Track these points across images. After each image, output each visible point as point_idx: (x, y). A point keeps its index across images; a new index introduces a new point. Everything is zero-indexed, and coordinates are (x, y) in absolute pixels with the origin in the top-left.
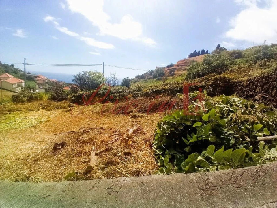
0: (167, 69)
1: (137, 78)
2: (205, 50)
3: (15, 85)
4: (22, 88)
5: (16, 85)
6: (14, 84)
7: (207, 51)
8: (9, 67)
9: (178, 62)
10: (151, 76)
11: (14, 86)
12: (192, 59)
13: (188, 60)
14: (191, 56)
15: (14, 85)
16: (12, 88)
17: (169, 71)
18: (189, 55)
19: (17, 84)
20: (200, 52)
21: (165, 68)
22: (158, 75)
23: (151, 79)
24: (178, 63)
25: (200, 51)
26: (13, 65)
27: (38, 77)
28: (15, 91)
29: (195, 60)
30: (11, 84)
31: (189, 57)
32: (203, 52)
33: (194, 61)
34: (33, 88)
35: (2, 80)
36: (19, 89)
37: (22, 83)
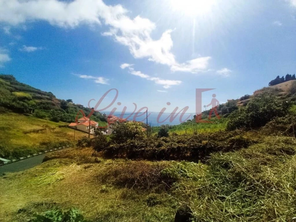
0: (240, 102)
1: (204, 114)
2: (291, 75)
4: (95, 130)
7: (294, 76)
9: (255, 92)
10: (221, 111)
12: (274, 87)
13: (268, 88)
14: (273, 83)
16: (87, 129)
17: (242, 104)
18: (270, 83)
20: (285, 77)
21: (237, 100)
22: (228, 110)
23: (220, 115)
24: (255, 94)
25: (283, 77)
28: (88, 132)
29: (279, 88)
30: (86, 126)
31: (270, 86)
32: (289, 77)
33: (277, 90)
34: (104, 129)
35: (80, 123)
36: (93, 130)
37: (96, 124)
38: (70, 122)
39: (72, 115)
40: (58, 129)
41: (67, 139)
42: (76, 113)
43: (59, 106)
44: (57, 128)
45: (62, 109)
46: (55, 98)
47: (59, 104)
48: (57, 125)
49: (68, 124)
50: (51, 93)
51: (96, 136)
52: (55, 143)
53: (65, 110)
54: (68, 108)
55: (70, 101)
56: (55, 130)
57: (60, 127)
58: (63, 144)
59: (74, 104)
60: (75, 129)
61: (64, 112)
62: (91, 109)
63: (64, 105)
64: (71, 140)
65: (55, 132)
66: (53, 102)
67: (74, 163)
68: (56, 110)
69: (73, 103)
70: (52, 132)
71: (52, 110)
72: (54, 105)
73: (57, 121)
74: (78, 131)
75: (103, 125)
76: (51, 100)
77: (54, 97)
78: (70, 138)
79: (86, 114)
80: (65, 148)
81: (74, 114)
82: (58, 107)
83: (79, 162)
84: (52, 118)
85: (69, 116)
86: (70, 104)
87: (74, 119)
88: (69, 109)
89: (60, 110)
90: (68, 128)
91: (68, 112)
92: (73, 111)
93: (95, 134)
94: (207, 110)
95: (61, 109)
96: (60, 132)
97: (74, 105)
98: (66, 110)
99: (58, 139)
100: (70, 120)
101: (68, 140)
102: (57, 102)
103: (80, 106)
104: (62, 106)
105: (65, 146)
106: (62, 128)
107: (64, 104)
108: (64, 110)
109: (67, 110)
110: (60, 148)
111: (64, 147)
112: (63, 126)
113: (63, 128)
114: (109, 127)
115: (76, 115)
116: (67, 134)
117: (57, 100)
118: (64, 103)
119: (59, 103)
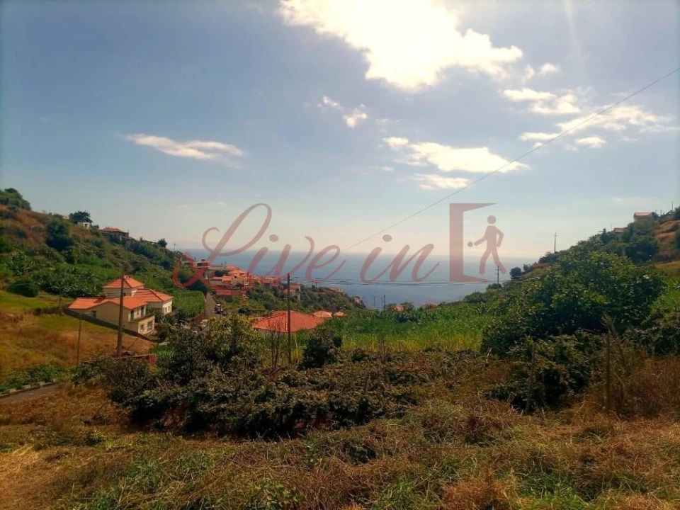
3: (140, 312)
4: (157, 320)
5: (142, 312)
6: (138, 309)
8: (152, 247)
11: (137, 315)
15: (135, 313)
16: (129, 320)
19: (145, 310)
26: (163, 243)
27: (226, 273)
28: (133, 329)
30: (129, 309)
34: (193, 315)
35: (106, 301)
36: (150, 323)
37: (163, 302)
38: (76, 295)
39: (84, 269)
40: (30, 322)
41: (55, 355)
42: (100, 261)
43: (42, 239)
44: (27, 316)
45: (52, 249)
46: (29, 209)
47: (40, 230)
48: (28, 305)
49: (66, 301)
50: (12, 194)
51: (161, 341)
52: (15, 369)
53: (60, 251)
54: (72, 244)
55: (80, 217)
56: (21, 325)
57: (38, 312)
58: (41, 373)
59: (97, 227)
60: (91, 318)
61: (58, 260)
62: (155, 245)
63: (60, 235)
64: (68, 358)
65: (21, 331)
66: (19, 225)
67: (26, 445)
68: (31, 254)
69: (93, 224)
70: (9, 332)
71: (14, 254)
72: (22, 235)
73: (29, 293)
74: (99, 328)
75: (190, 302)
76: (14, 218)
77: (26, 205)
78: (66, 351)
79: (134, 263)
80: (45, 386)
81: (92, 264)
82: (37, 242)
83: (41, 442)
84: (12, 280)
85: (73, 273)
86: (82, 230)
87: (91, 282)
88: (74, 247)
89: (42, 252)
90: (66, 317)
91: (70, 260)
92: (89, 254)
93: (156, 335)
94: (558, 250)
95: (46, 247)
96: (38, 332)
97: (95, 231)
98: (63, 252)
99: (25, 356)
100: (76, 287)
101: (62, 358)
102: (34, 223)
103: (116, 237)
104: (51, 238)
105: (46, 381)
106: (44, 315)
107: (57, 232)
108: (56, 253)
109: (70, 253)
110: (28, 387)
111: (42, 383)
112: (47, 311)
113: (49, 315)
114: (213, 308)
115: (97, 271)
116: (59, 339)
117: (35, 216)
118: (56, 228)
119: (42, 226)
